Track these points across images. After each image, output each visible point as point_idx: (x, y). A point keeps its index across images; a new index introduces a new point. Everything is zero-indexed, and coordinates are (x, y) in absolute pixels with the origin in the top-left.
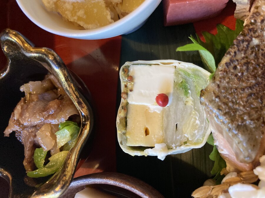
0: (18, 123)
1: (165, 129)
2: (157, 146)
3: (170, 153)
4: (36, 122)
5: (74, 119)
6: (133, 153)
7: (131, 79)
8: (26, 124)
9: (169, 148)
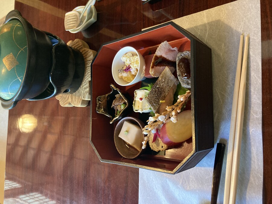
0: (114, 104)
1: (142, 106)
2: (140, 110)
3: (142, 111)
4: (117, 104)
5: (125, 103)
6: (136, 112)
7: (136, 94)
8: (115, 104)
9: (142, 110)
